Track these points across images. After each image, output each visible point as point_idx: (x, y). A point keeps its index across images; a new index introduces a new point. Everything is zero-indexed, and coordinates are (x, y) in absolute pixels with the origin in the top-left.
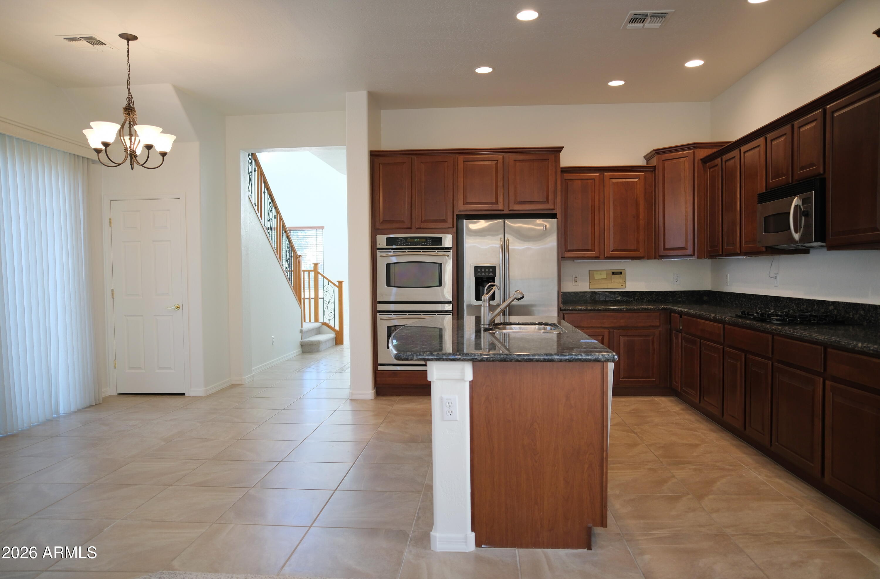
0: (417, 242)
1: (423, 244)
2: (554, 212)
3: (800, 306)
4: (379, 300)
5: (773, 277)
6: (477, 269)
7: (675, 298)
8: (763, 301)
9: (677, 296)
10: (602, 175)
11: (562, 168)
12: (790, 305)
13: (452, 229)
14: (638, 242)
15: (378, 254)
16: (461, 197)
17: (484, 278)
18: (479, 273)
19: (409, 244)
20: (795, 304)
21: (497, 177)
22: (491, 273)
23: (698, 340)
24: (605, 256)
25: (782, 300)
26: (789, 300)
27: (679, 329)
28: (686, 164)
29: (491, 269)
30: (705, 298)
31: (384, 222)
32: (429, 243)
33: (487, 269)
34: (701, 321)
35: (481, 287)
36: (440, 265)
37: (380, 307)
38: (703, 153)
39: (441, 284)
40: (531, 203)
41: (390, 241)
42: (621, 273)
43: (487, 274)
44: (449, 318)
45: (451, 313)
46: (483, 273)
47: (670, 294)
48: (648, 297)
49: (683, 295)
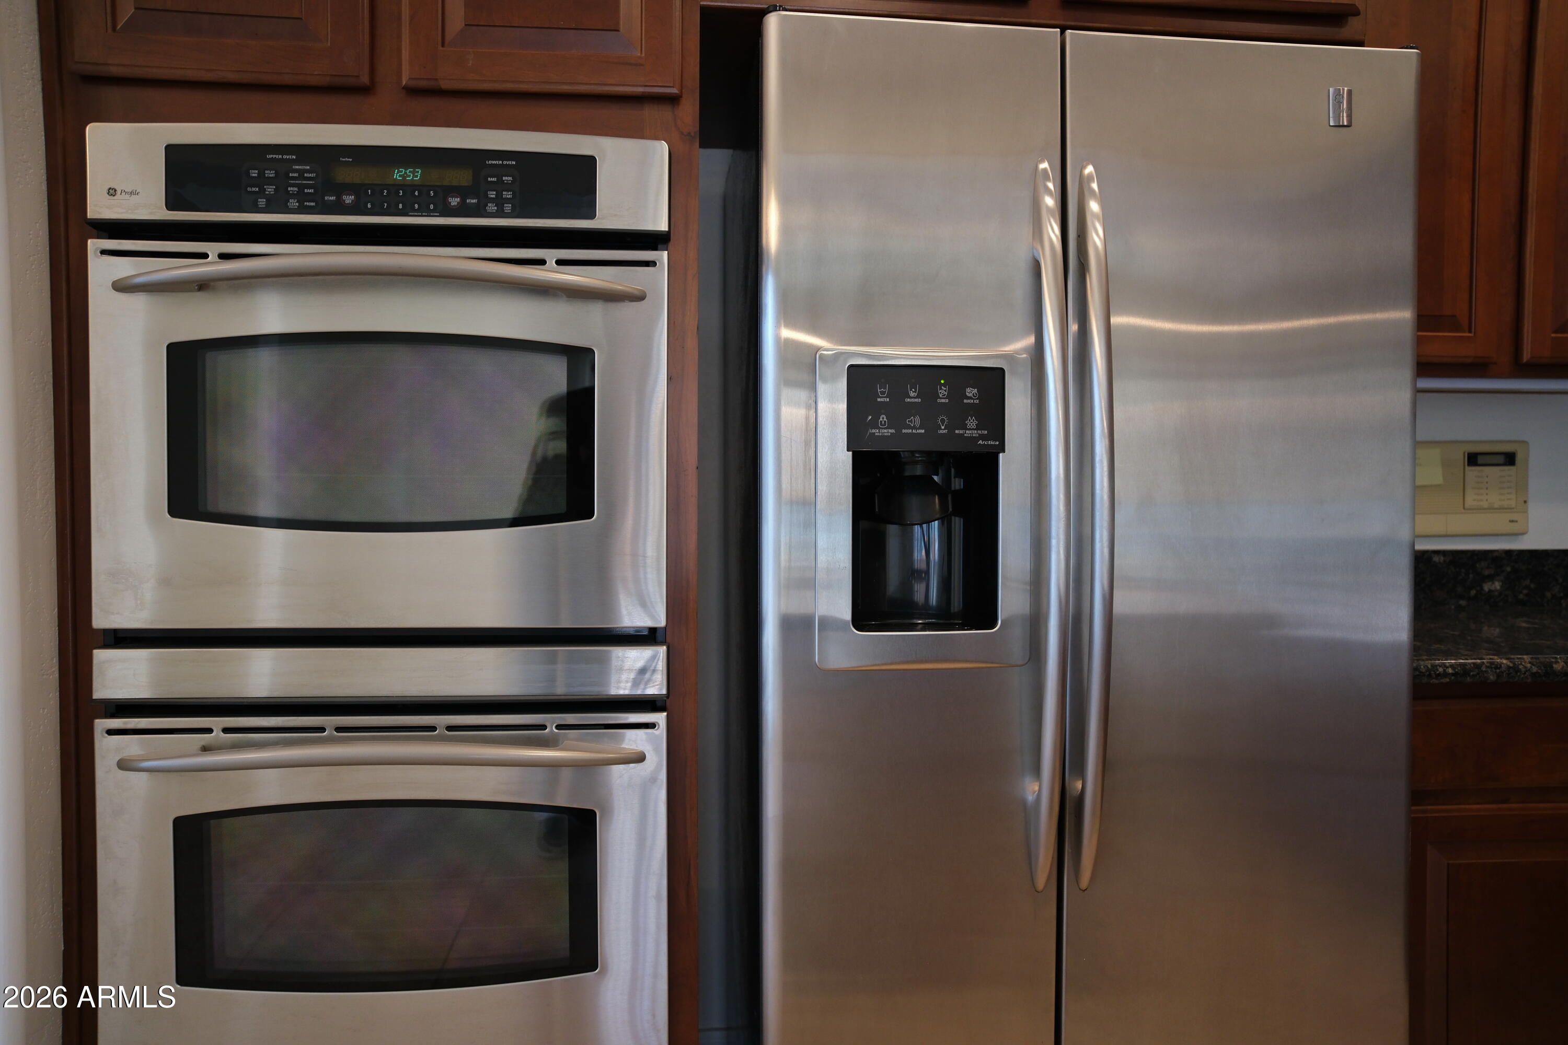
0: (409, 188)
1: (454, 201)
4: (102, 619)
13: (670, 101)
17: (918, 459)
18: (883, 418)
19: (349, 199)
22: (972, 422)
29: (971, 392)
32: (500, 202)
33: (943, 392)
35: (893, 531)
36: (582, 366)
37: (116, 676)
39: (581, 504)
41: (195, 176)
43: (943, 431)
44: (640, 758)
45: (660, 718)
46: (915, 427)
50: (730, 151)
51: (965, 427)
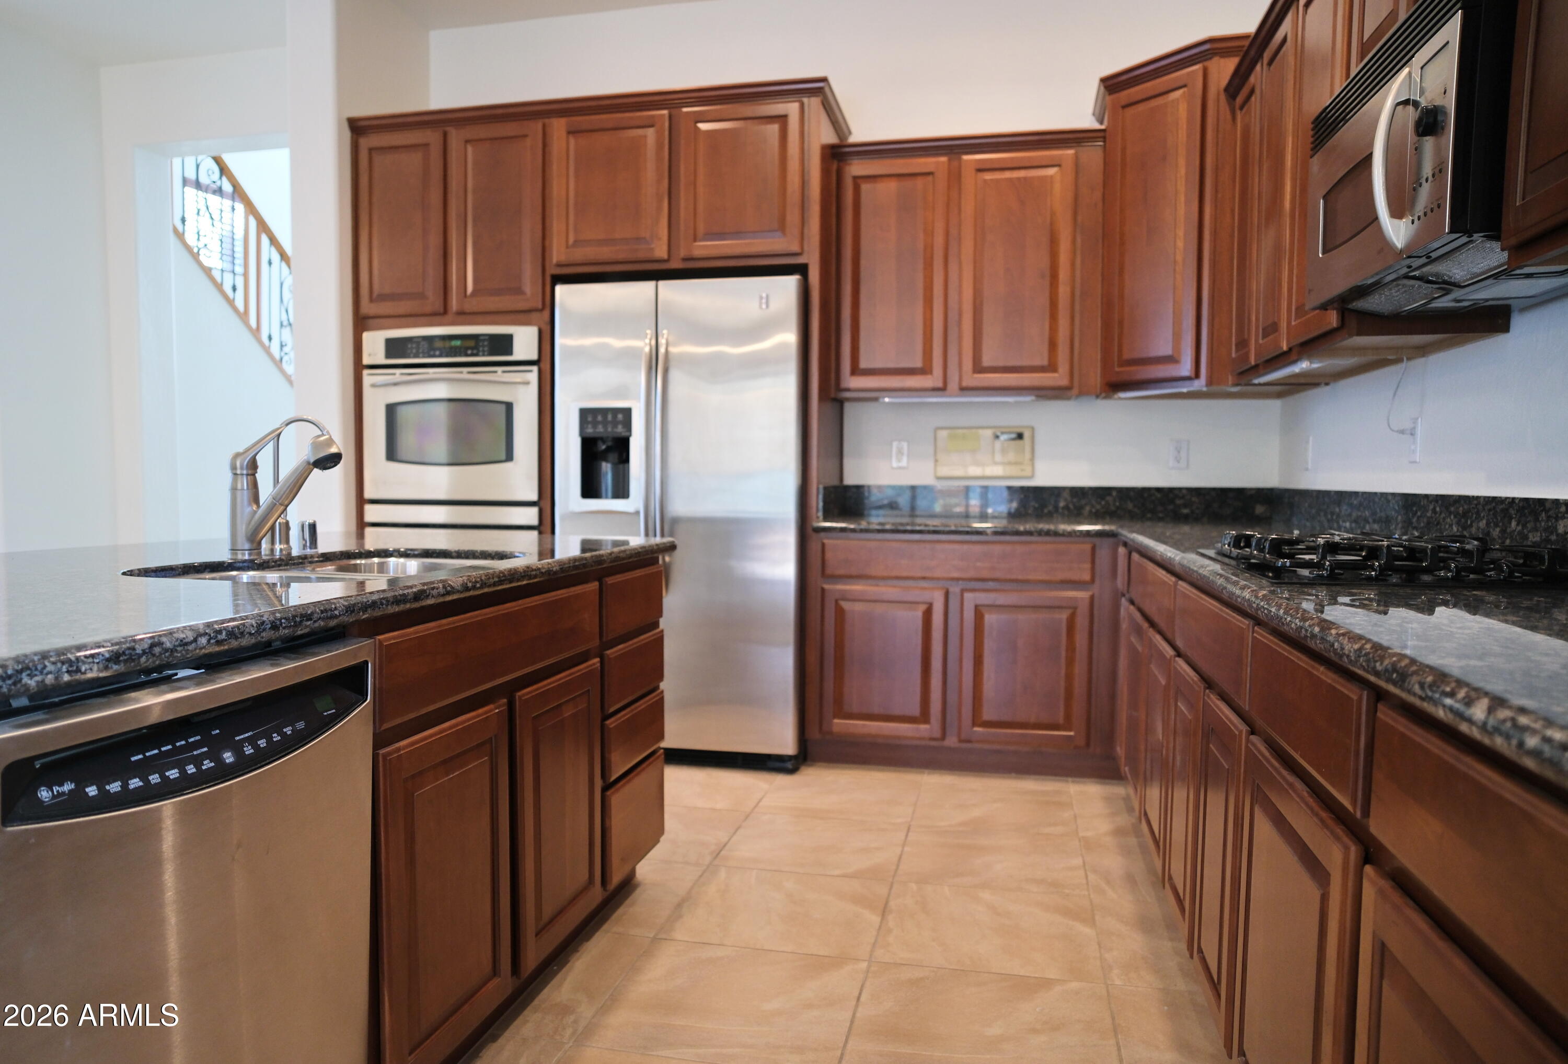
0: (456, 347)
1: (470, 352)
2: (801, 260)
3: (1469, 522)
4: (368, 495)
5: (1402, 432)
6: (586, 415)
7: (1171, 507)
9: (1178, 502)
10: (955, 163)
14: (1053, 345)
15: (368, 378)
17: (602, 440)
18: (590, 426)
19: (438, 353)
20: (1455, 517)
23: (1146, 627)
24: (962, 387)
25: (1422, 503)
26: (1440, 502)
28: (1182, 107)
29: (620, 417)
30: (1259, 509)
31: (383, 298)
32: (483, 351)
33: (610, 416)
34: (1151, 566)
36: (509, 407)
37: (372, 513)
39: (509, 457)
40: (738, 237)
41: (394, 347)
42: (1021, 437)
43: (610, 430)
46: (600, 429)
47: (1159, 495)
48: (1094, 502)
49: (1194, 499)
51: (618, 428)
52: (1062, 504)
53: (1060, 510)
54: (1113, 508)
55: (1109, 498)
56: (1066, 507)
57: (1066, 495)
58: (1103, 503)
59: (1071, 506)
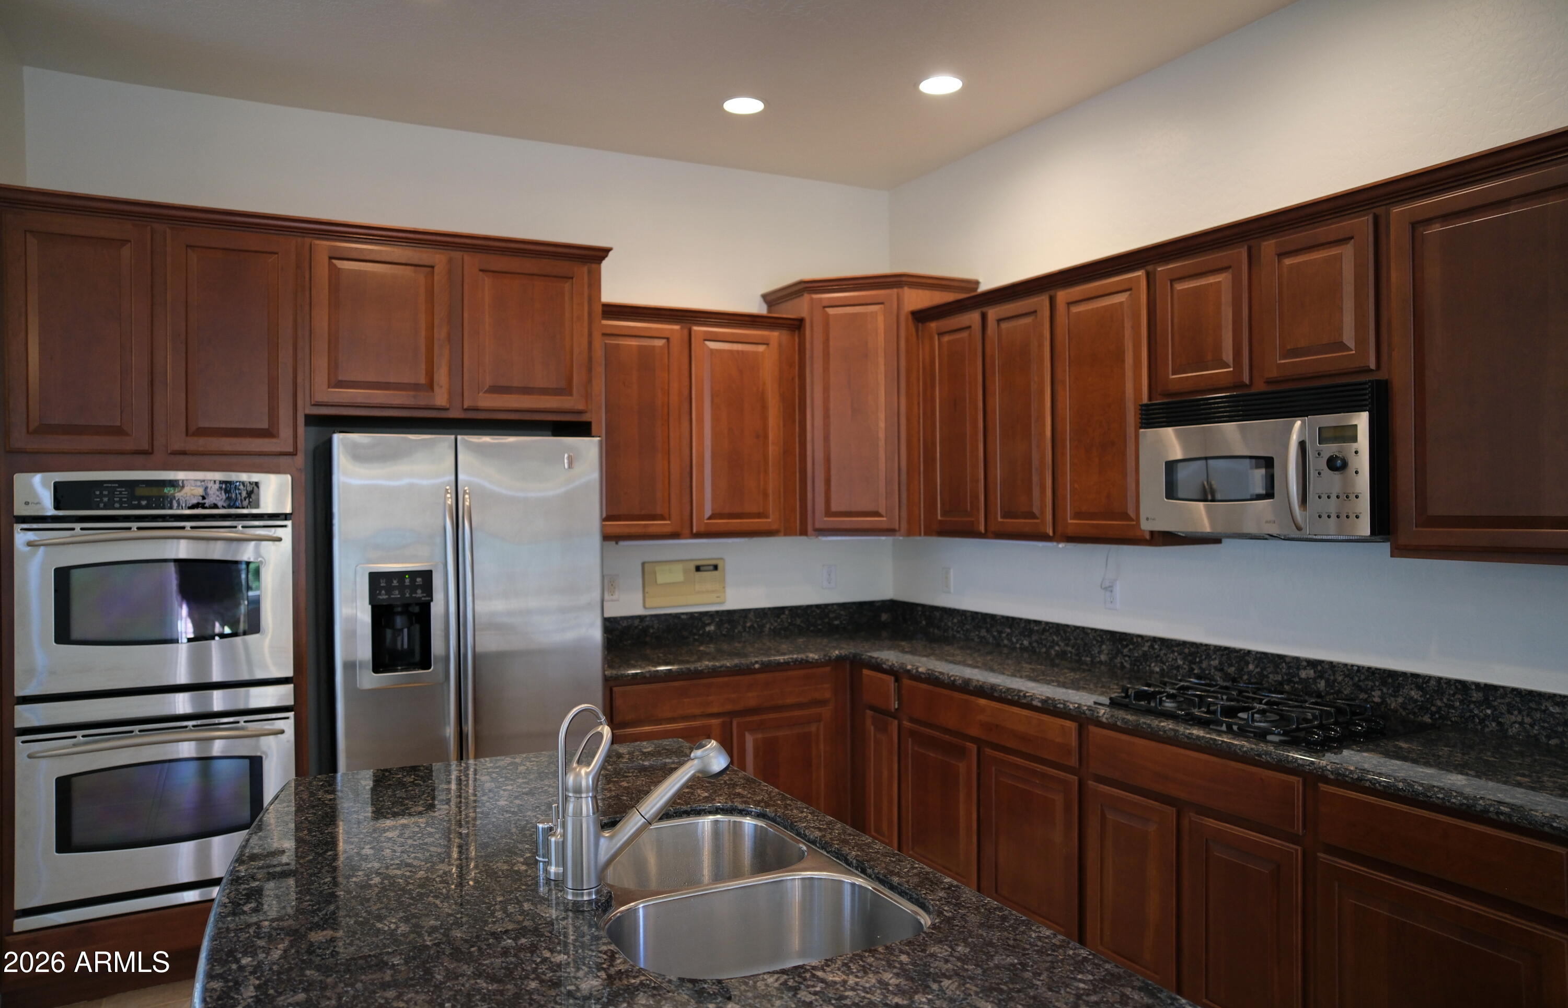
2: (585, 418)
4: (19, 692)
6: (377, 580)
7: (826, 620)
8: (1072, 638)
9: (831, 615)
10: (686, 332)
11: (606, 306)
12: (1165, 655)
13: (291, 457)
14: (765, 496)
16: (321, 362)
17: (398, 606)
18: (383, 592)
19: (144, 503)
21: (431, 312)
22: (419, 591)
23: (973, 748)
24: (695, 531)
27: (893, 710)
28: (880, 319)
29: (418, 580)
30: (884, 617)
31: (39, 431)
33: (407, 581)
34: (983, 702)
35: (389, 632)
36: (253, 568)
38: (917, 299)
39: (253, 629)
40: (526, 391)
41: (67, 495)
42: (716, 567)
43: (408, 595)
44: (282, 732)
45: (291, 714)
46: (396, 594)
47: (818, 611)
48: (772, 621)
49: (842, 612)
50: (316, 428)
51: (416, 593)
52: (748, 625)
53: (747, 630)
54: (786, 625)
55: (782, 616)
56: (752, 627)
57: (751, 615)
58: (779, 620)
59: (756, 625)
